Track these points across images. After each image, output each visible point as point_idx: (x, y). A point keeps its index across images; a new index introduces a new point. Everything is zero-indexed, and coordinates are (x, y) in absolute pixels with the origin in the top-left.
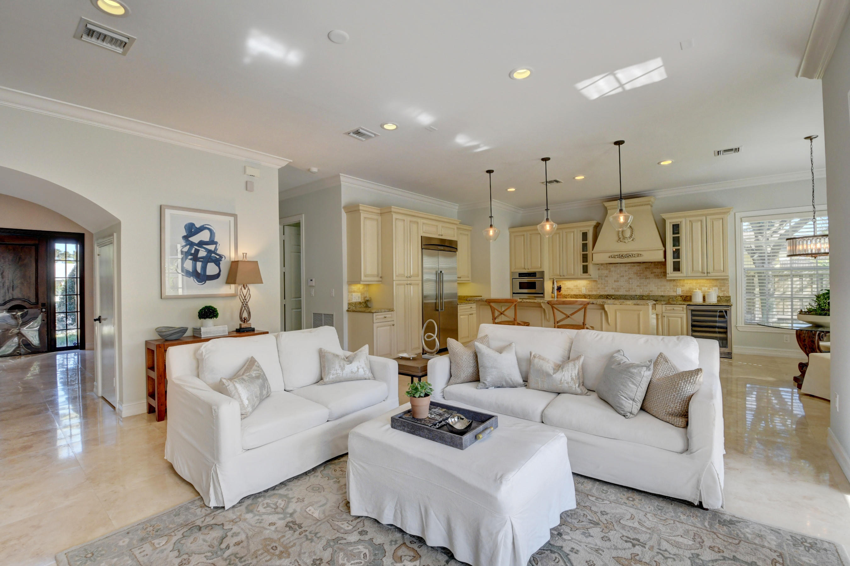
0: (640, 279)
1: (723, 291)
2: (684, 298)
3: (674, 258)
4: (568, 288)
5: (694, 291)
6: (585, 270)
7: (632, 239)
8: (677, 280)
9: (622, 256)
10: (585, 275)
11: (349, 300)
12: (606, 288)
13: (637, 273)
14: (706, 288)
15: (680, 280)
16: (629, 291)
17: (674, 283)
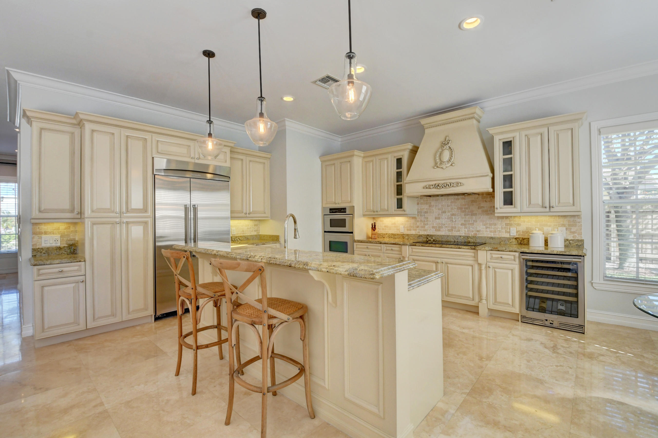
0: (465, 215)
1: (573, 233)
2: (519, 242)
3: (504, 187)
4: (385, 226)
5: (534, 232)
6: (400, 205)
7: (450, 164)
8: (511, 217)
9: (437, 186)
10: (400, 211)
11: (33, 245)
12: (426, 226)
13: (461, 209)
14: (550, 228)
15: (515, 217)
16: (452, 230)
17: (507, 221)
